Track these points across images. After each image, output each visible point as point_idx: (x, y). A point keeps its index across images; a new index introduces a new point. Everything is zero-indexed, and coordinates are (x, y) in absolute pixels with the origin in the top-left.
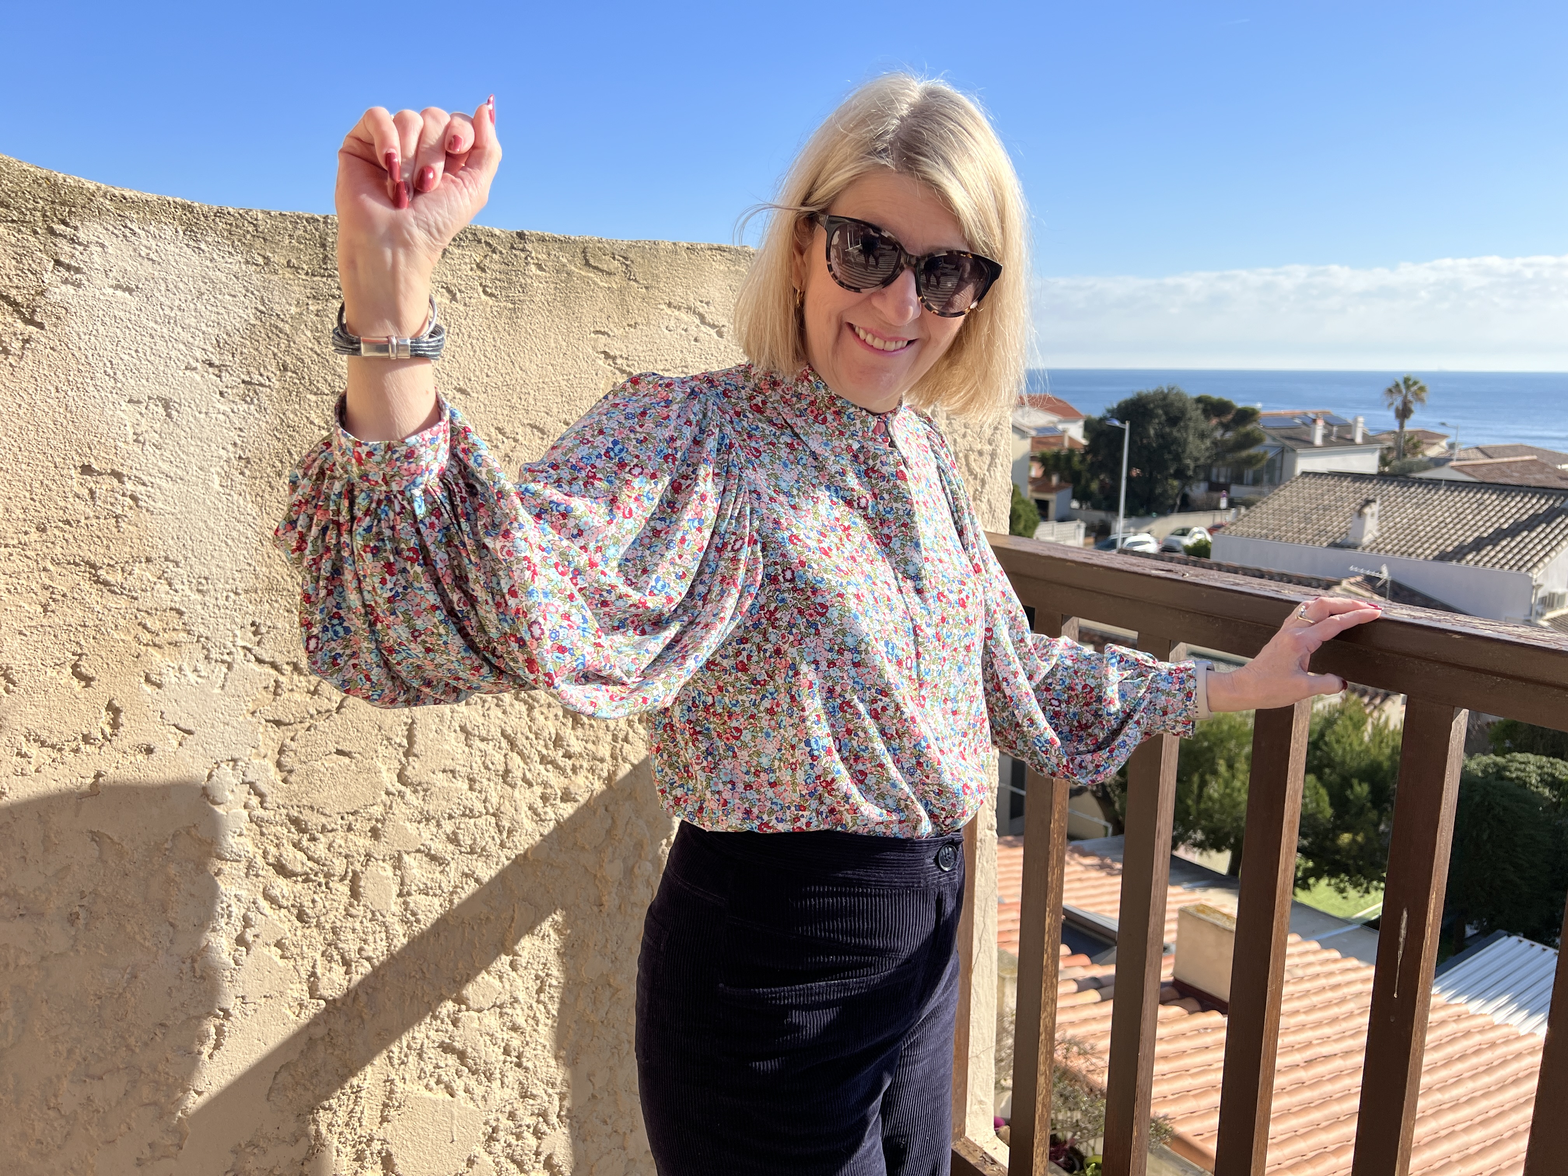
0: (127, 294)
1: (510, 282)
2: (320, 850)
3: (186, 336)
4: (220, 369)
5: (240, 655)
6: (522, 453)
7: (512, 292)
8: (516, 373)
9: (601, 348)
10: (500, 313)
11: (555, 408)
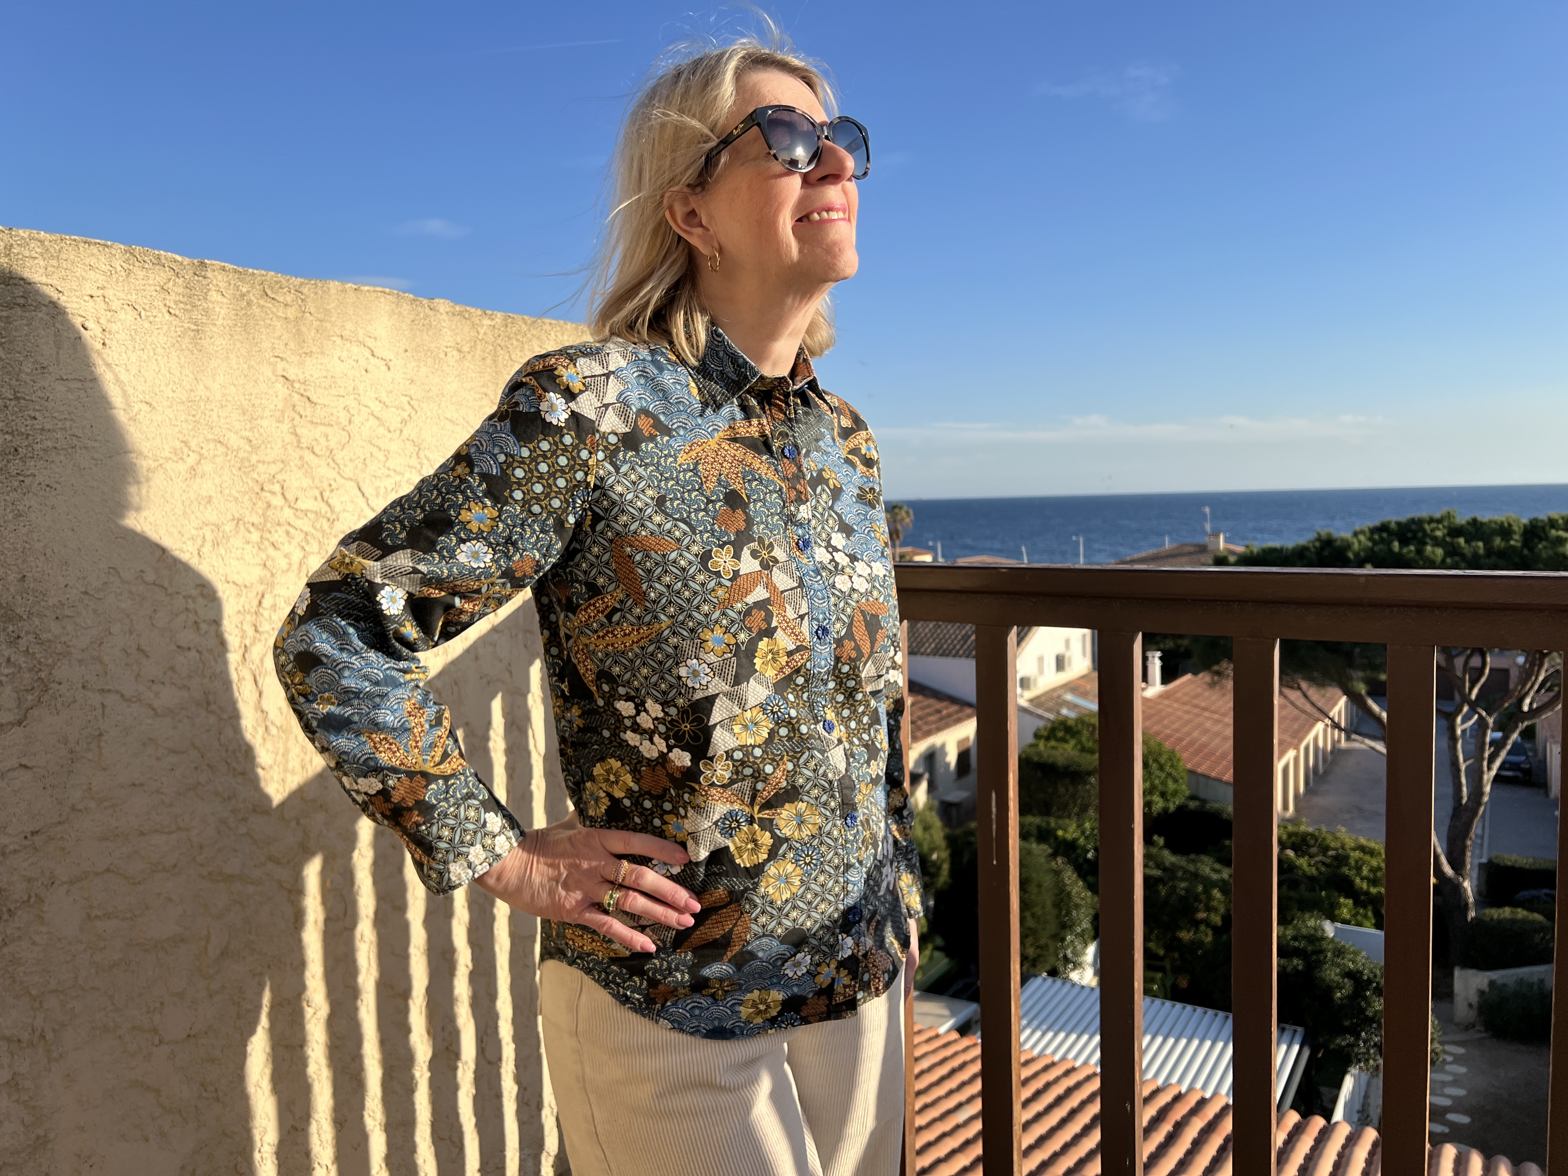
1: (194, 306)
6: (207, 467)
7: (195, 315)
8: (201, 391)
9: (280, 372)
10: (184, 333)
11: (237, 426)
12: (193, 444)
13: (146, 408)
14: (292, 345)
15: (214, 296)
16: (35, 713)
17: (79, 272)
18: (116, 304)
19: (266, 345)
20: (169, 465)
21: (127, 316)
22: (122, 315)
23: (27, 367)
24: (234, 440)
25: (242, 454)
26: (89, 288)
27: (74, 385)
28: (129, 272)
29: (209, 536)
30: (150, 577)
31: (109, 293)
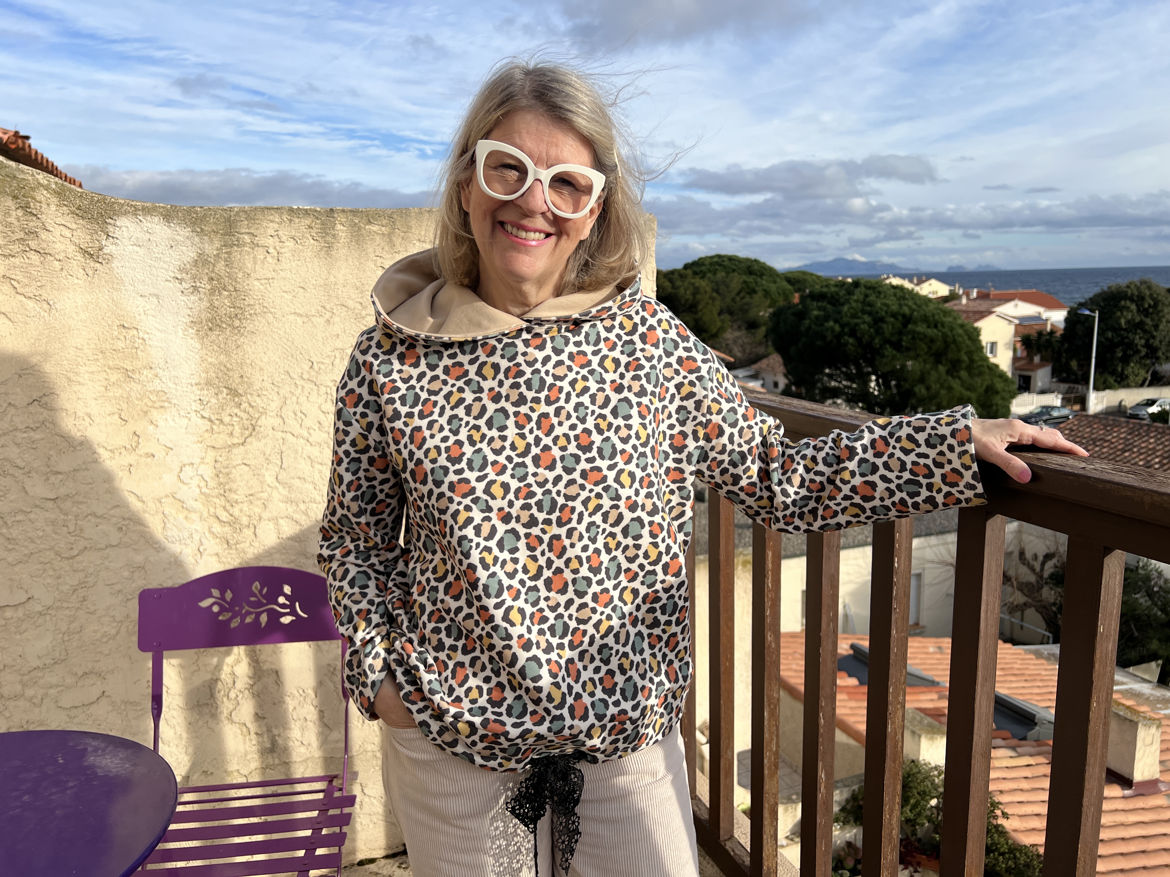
0: (138, 249)
1: (327, 234)
2: (236, 511)
3: (166, 266)
4: (181, 281)
5: (193, 414)
6: (336, 319)
7: (329, 239)
8: (332, 279)
9: (379, 264)
10: (321, 249)
11: (353, 296)
12: (328, 307)
13: (302, 290)
14: (386, 248)
15: (339, 227)
16: (249, 440)
17: (264, 224)
18: (284, 238)
19: (371, 250)
20: (313, 319)
21: (291, 244)
22: (288, 244)
23: (240, 275)
24: (351, 304)
25: (356, 311)
26: (271, 232)
27: (263, 282)
28: (291, 221)
29: (338, 355)
30: (306, 376)
31: (281, 233)
